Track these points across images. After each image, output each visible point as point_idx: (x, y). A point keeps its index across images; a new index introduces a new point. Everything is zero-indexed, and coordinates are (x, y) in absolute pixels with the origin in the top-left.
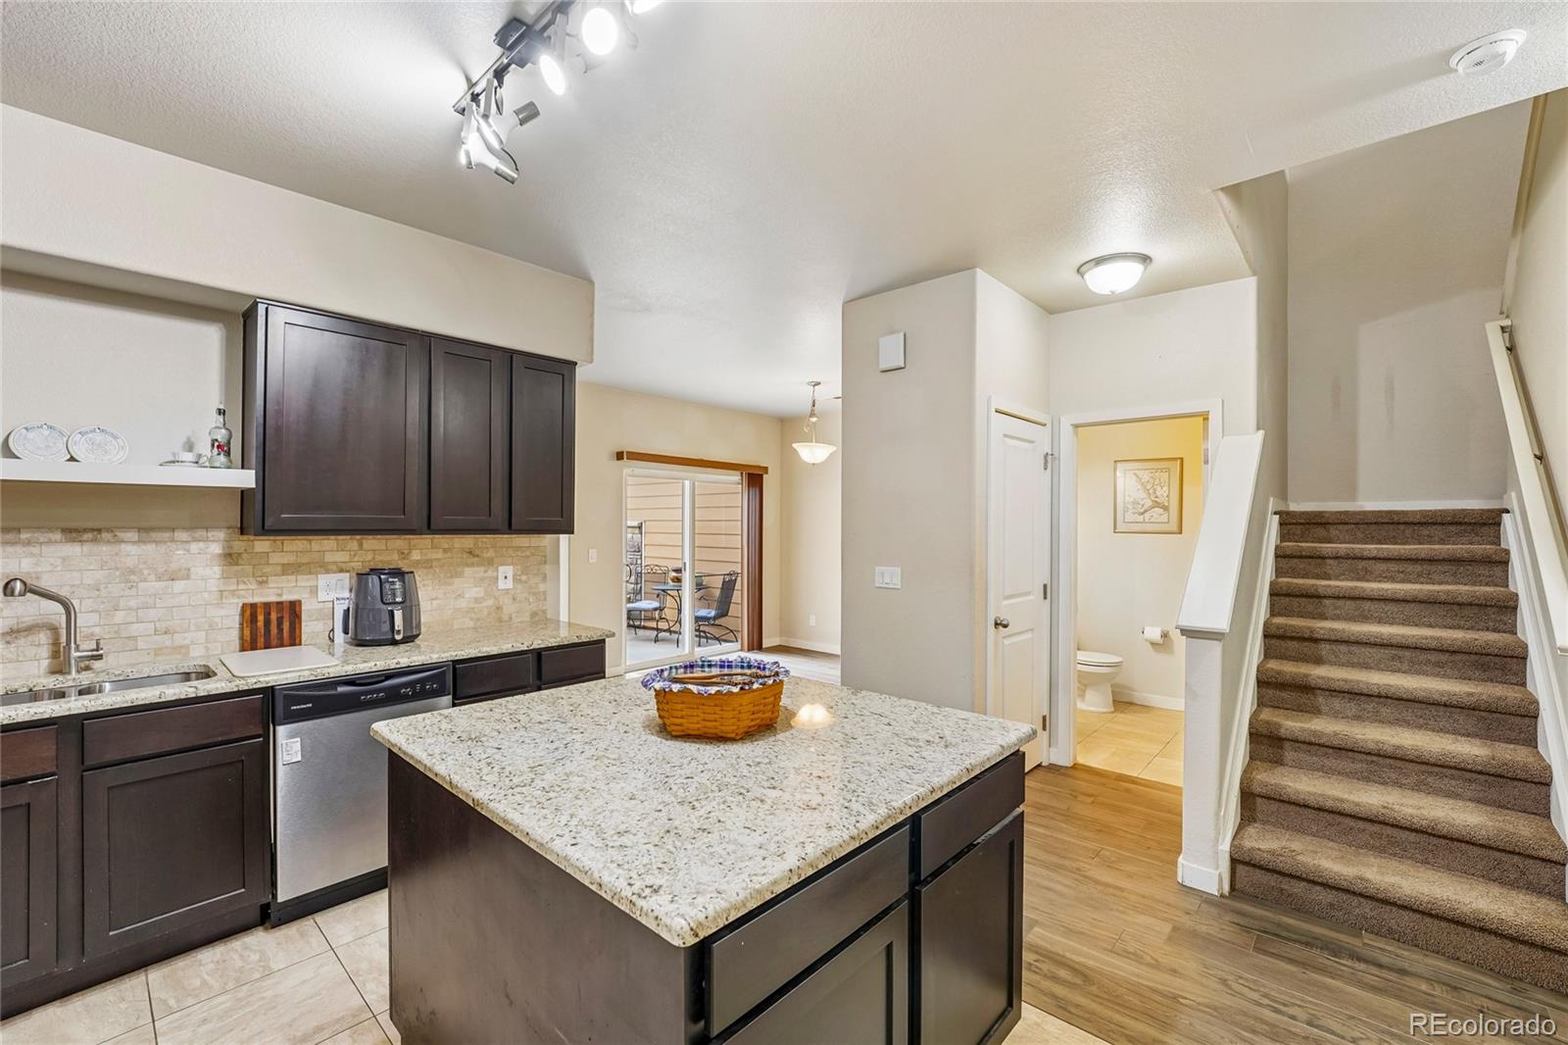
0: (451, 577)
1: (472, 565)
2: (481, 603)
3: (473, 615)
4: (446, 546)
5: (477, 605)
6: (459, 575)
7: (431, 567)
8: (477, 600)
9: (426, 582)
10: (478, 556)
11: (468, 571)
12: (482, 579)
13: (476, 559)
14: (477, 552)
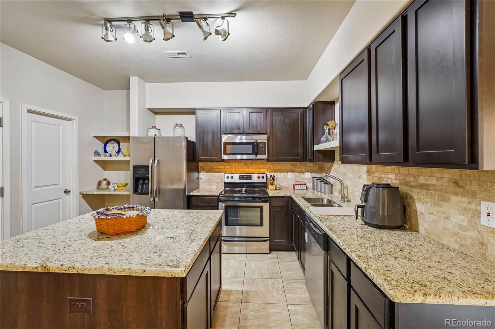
0: (442, 200)
1: (457, 194)
2: (464, 231)
3: (458, 240)
4: (438, 175)
5: (460, 232)
6: (447, 200)
7: (429, 190)
8: (461, 226)
9: (426, 200)
10: (462, 187)
11: (453, 198)
12: (465, 209)
13: (460, 189)
14: (461, 184)
